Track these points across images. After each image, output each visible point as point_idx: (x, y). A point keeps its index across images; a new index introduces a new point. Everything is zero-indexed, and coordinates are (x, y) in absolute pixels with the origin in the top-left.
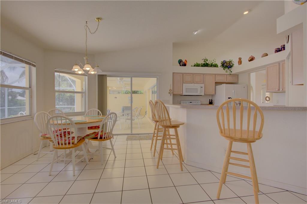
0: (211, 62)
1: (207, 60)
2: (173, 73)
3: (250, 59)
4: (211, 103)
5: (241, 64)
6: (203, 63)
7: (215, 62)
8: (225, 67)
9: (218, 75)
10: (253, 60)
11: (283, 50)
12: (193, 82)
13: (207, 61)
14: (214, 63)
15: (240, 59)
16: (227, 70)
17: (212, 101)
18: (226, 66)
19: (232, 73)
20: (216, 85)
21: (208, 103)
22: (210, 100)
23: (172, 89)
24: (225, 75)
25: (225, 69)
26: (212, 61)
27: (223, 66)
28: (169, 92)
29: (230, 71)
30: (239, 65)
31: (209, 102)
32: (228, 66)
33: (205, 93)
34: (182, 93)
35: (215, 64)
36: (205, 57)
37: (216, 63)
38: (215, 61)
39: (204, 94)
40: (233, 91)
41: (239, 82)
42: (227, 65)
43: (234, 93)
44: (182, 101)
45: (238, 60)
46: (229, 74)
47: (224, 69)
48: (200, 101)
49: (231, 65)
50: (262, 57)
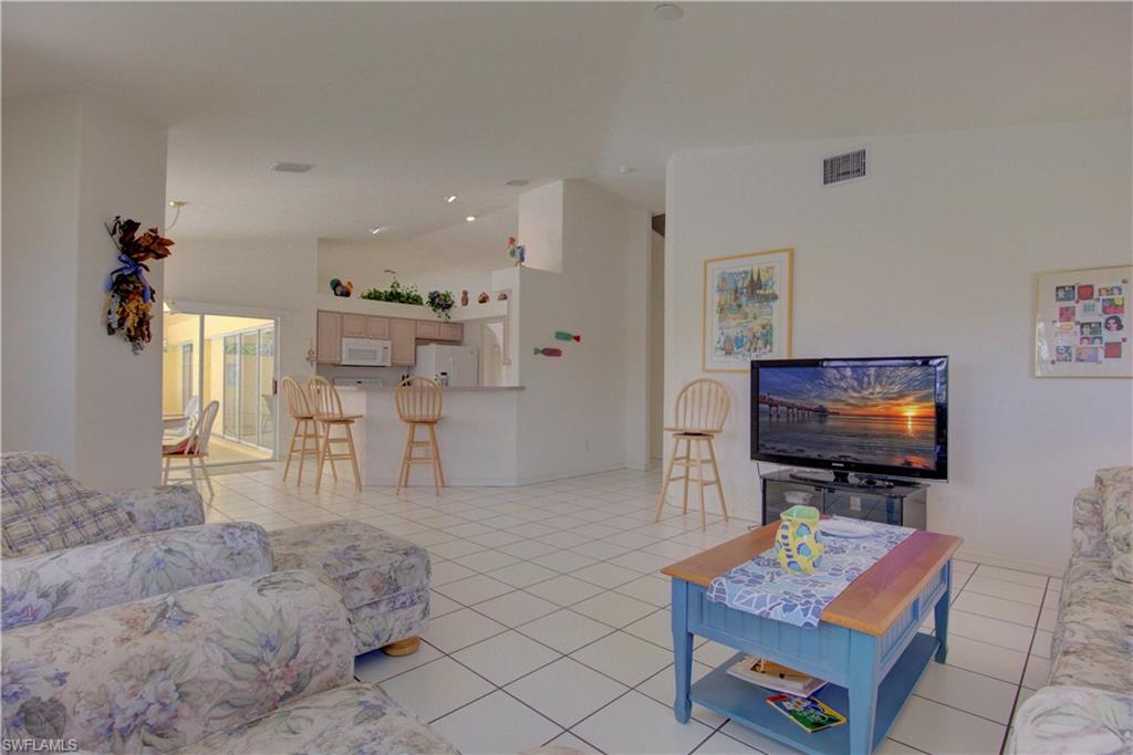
0: (408, 291)
2: (319, 311)
3: (480, 299)
5: (467, 305)
6: (390, 291)
8: (436, 307)
9: (421, 322)
10: (485, 302)
12: (365, 335)
13: (399, 286)
14: (413, 295)
15: (465, 293)
16: (440, 314)
18: (438, 304)
19: (450, 320)
20: (418, 345)
22: (404, 377)
23: (315, 350)
24: (437, 324)
25: (437, 310)
26: (411, 287)
27: (433, 304)
28: (307, 356)
29: (447, 315)
30: (463, 305)
34: (338, 360)
37: (418, 295)
38: (417, 289)
39: (392, 363)
40: (451, 360)
41: (465, 341)
42: (441, 303)
44: (339, 379)
45: (462, 295)
46: (445, 321)
47: (434, 310)
49: (449, 303)
50: (499, 300)
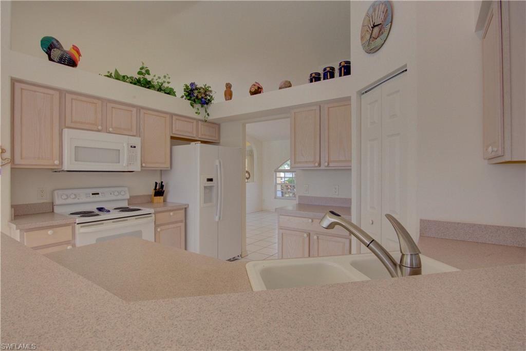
0: (160, 81)
1: (148, 72)
3: (253, 90)
4: (159, 191)
5: (231, 99)
6: (138, 77)
7: (169, 83)
8: (195, 101)
9: (177, 117)
10: (260, 92)
11: (329, 77)
12: (103, 127)
13: (149, 74)
14: (166, 85)
15: (229, 86)
16: (198, 109)
17: (162, 186)
18: (197, 97)
19: (210, 118)
20: (172, 145)
21: (152, 192)
22: (156, 183)
24: (195, 121)
25: (195, 105)
26: (162, 77)
27: (191, 97)
29: (206, 111)
30: (226, 100)
31: (155, 189)
32: (201, 99)
33: (144, 165)
34: (57, 162)
35: (168, 87)
36: (143, 64)
37: (170, 86)
38: (169, 80)
39: (142, 167)
40: (217, 163)
41: (222, 141)
42: (200, 97)
43: (218, 167)
44: (60, 192)
45: (225, 89)
46: (203, 118)
47: (192, 105)
48: (126, 189)
49: (209, 98)
50: (280, 88)
